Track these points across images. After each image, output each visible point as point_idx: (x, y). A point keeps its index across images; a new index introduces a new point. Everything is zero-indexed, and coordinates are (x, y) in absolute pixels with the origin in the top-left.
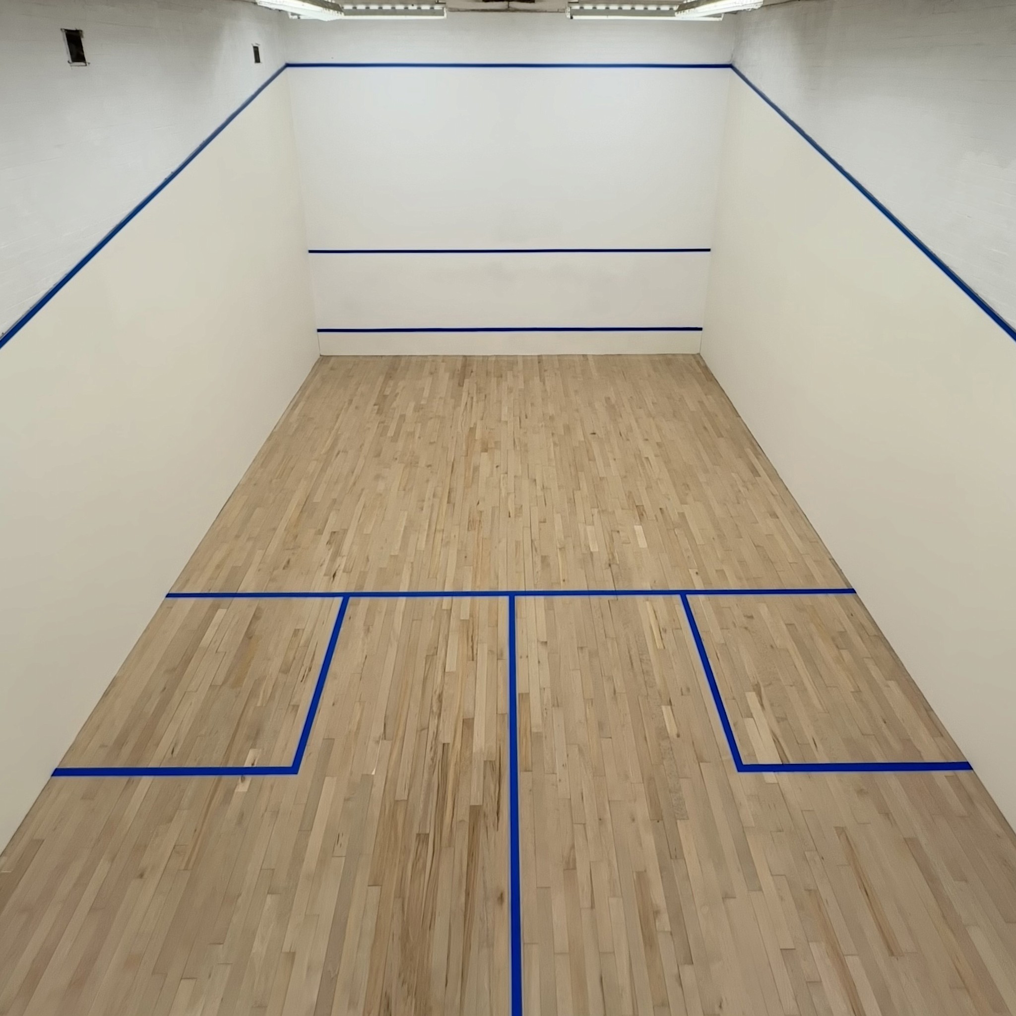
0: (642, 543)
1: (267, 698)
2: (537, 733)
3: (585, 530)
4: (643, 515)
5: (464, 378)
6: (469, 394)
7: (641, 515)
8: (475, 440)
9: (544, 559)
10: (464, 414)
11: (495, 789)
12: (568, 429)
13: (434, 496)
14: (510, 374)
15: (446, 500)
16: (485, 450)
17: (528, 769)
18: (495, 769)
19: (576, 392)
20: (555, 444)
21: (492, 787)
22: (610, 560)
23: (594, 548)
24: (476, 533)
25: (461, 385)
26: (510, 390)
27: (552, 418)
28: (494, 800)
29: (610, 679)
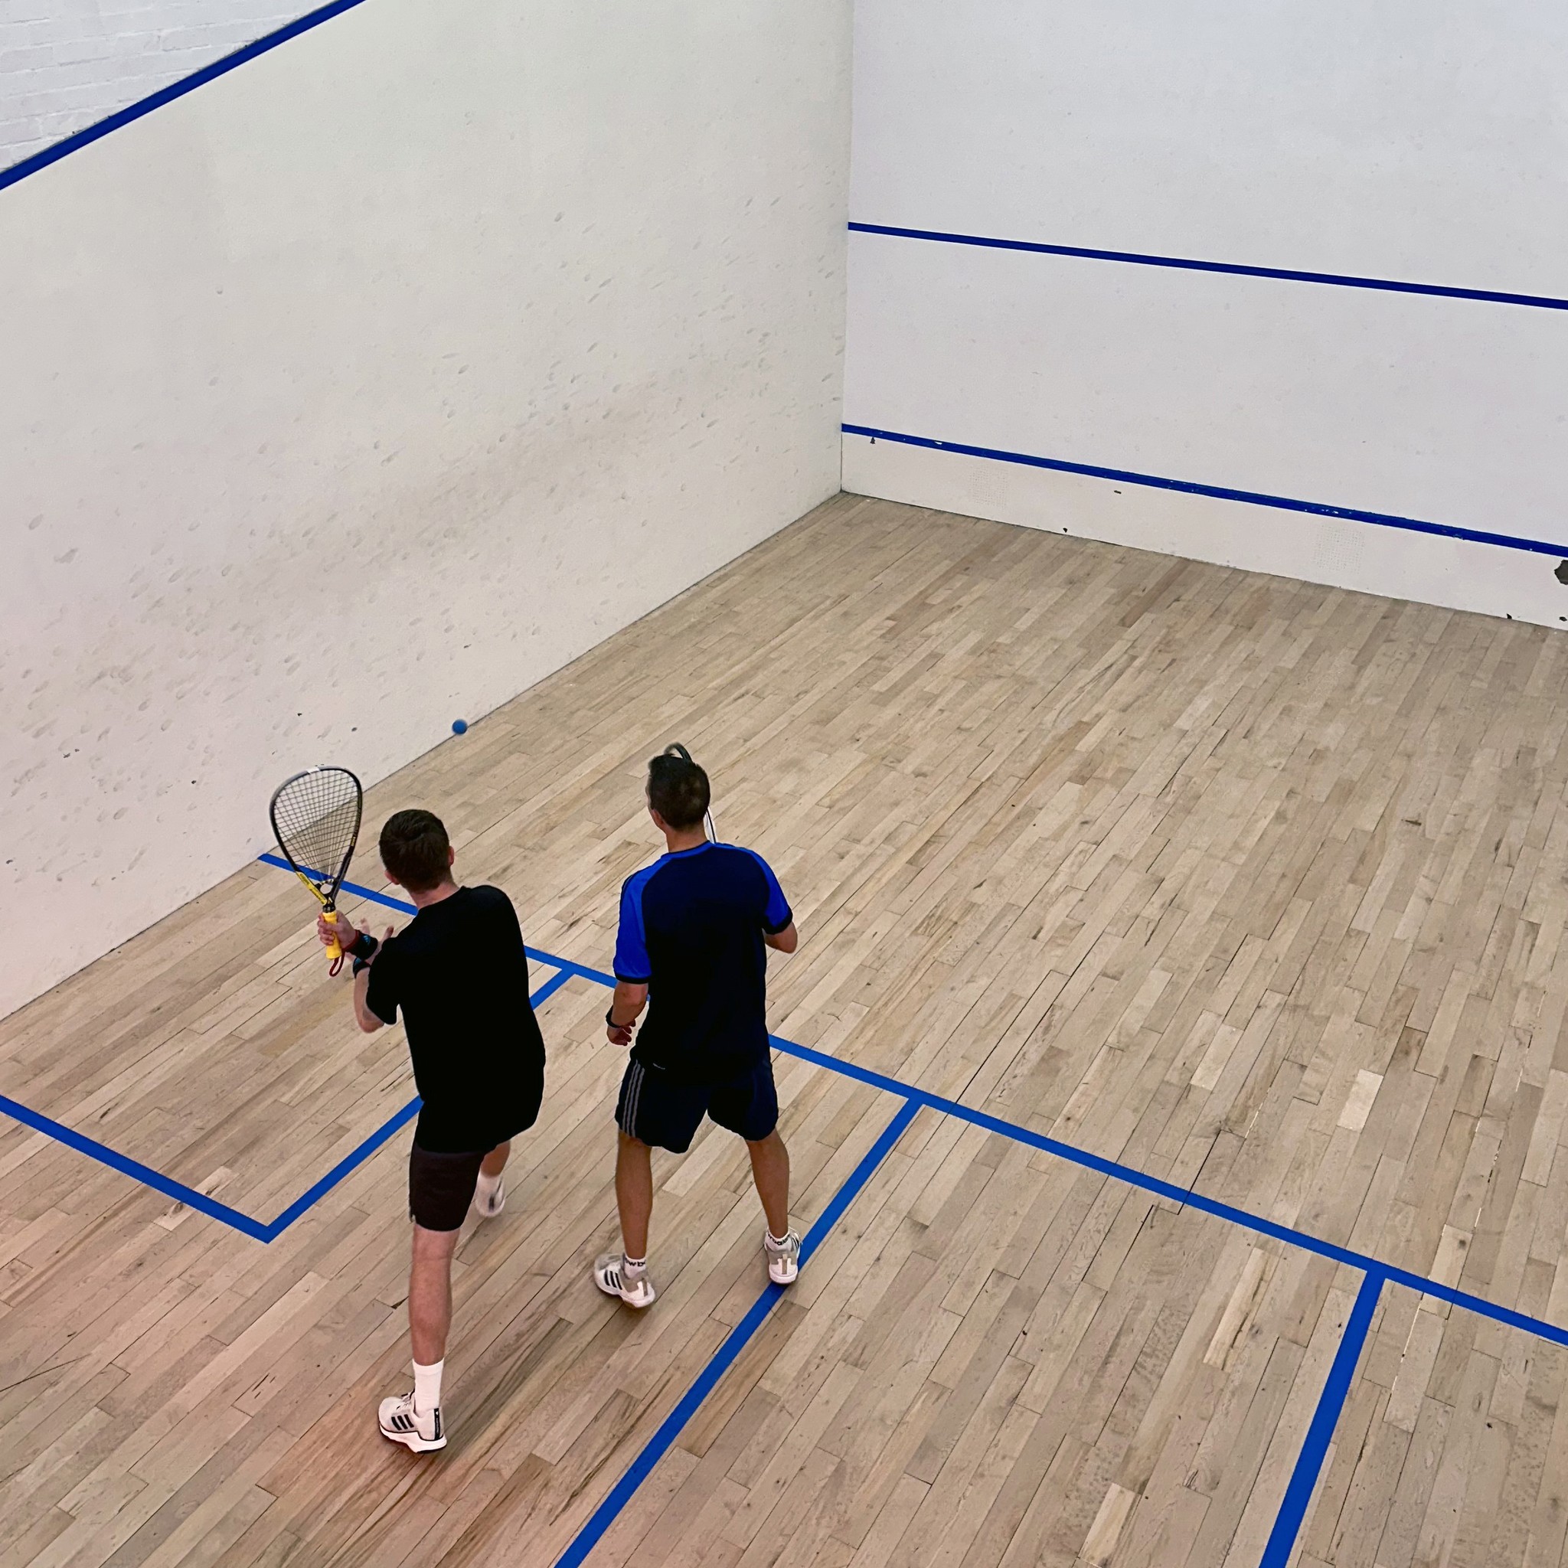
0: (1354, 1116)
1: (305, 1095)
2: (768, 1393)
3: (1212, 1033)
4: (1407, 1053)
5: (1146, 610)
6: (1132, 646)
7: (1403, 1051)
8: (1072, 751)
9: (1053, 1055)
10: (1089, 687)
11: (603, 1449)
12: (1345, 792)
13: (888, 839)
14: (1278, 625)
15: (911, 854)
16: (1081, 779)
17: (696, 1450)
18: (627, 1414)
19: (1441, 710)
20: (1280, 816)
21: (600, 1442)
22: (1227, 1119)
23: (1204, 1079)
24: (929, 945)
25: (1125, 623)
26: (1251, 663)
27: (1318, 755)
28: (585, 1467)
29: (1027, 1369)
